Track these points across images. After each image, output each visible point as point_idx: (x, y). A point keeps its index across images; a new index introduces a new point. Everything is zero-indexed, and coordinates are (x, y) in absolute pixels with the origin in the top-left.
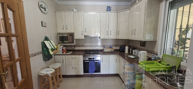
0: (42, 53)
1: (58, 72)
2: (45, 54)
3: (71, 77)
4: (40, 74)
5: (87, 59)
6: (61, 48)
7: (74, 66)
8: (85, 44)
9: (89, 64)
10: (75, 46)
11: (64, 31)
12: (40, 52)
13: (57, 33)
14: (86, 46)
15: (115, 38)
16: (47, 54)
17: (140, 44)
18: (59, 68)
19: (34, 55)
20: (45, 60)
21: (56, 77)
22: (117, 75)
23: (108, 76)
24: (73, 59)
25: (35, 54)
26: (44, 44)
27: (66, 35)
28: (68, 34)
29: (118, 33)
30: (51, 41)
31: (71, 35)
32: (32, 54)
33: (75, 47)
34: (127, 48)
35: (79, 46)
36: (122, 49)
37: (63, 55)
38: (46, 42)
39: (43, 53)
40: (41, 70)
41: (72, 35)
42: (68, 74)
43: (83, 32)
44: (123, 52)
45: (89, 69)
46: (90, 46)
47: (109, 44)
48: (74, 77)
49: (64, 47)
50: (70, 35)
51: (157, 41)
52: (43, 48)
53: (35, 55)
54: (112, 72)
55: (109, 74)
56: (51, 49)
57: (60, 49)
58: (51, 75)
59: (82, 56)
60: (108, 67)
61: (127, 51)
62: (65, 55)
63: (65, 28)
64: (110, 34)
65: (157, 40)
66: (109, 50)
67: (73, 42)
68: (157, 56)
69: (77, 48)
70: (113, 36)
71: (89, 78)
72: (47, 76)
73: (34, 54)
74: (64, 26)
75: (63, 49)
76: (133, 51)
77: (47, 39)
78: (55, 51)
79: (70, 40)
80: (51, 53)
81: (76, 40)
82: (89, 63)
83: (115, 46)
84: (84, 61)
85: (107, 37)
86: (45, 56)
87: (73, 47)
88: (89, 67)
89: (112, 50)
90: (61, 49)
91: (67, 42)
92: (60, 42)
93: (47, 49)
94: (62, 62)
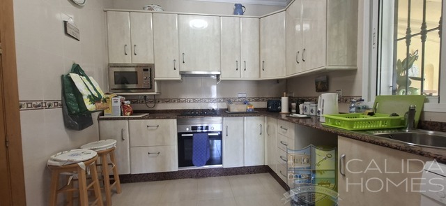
0: (62, 106)
1: (106, 164)
2: (70, 110)
3: (145, 181)
4: (50, 162)
5: (188, 129)
6: (119, 101)
7: (152, 150)
8: (183, 97)
9: (192, 142)
10: (155, 100)
11: (128, 60)
12: (55, 102)
13: (109, 64)
14: (185, 101)
15: (255, 77)
16: (75, 108)
17: (316, 87)
18: (111, 152)
19: (37, 107)
20: (68, 126)
21: (102, 179)
22: (265, 169)
23: (243, 174)
24: (152, 130)
25: (38, 103)
26: (68, 82)
27: (133, 70)
28: (138, 66)
29: (262, 66)
30: (91, 78)
31: (147, 70)
32: (28, 102)
33: (155, 103)
34: (284, 100)
35: (167, 101)
36: (273, 106)
37: (124, 119)
38: (75, 77)
39: (65, 107)
40: (55, 153)
41: (149, 69)
42: (136, 171)
43: (177, 62)
44: (275, 112)
45: (194, 156)
46: (195, 101)
47: (240, 96)
48: (152, 180)
49: (126, 100)
50: (145, 70)
51: (358, 70)
52: (66, 90)
53: (39, 106)
54: (251, 162)
55: (244, 167)
56: (89, 97)
57: (114, 104)
58: (86, 165)
59: (175, 121)
60: (241, 148)
61: (284, 109)
62: (128, 119)
63: (129, 53)
64: (243, 68)
65: (358, 67)
66: (243, 108)
67: (151, 88)
68: (362, 104)
69: (161, 107)
70: (250, 74)
71: (193, 181)
72: (73, 167)
73: (34, 103)
74: (129, 47)
75: (123, 103)
76: (301, 106)
77: (77, 69)
78: (99, 104)
79: (143, 82)
80: (90, 106)
81: (160, 82)
82: (194, 140)
83: (256, 100)
84: (179, 134)
85: (236, 76)
86: (70, 114)
87: (151, 102)
88: (194, 150)
89: (248, 108)
90: (119, 104)
91: (134, 86)
92: (116, 86)
93: (78, 95)
94: (120, 138)
